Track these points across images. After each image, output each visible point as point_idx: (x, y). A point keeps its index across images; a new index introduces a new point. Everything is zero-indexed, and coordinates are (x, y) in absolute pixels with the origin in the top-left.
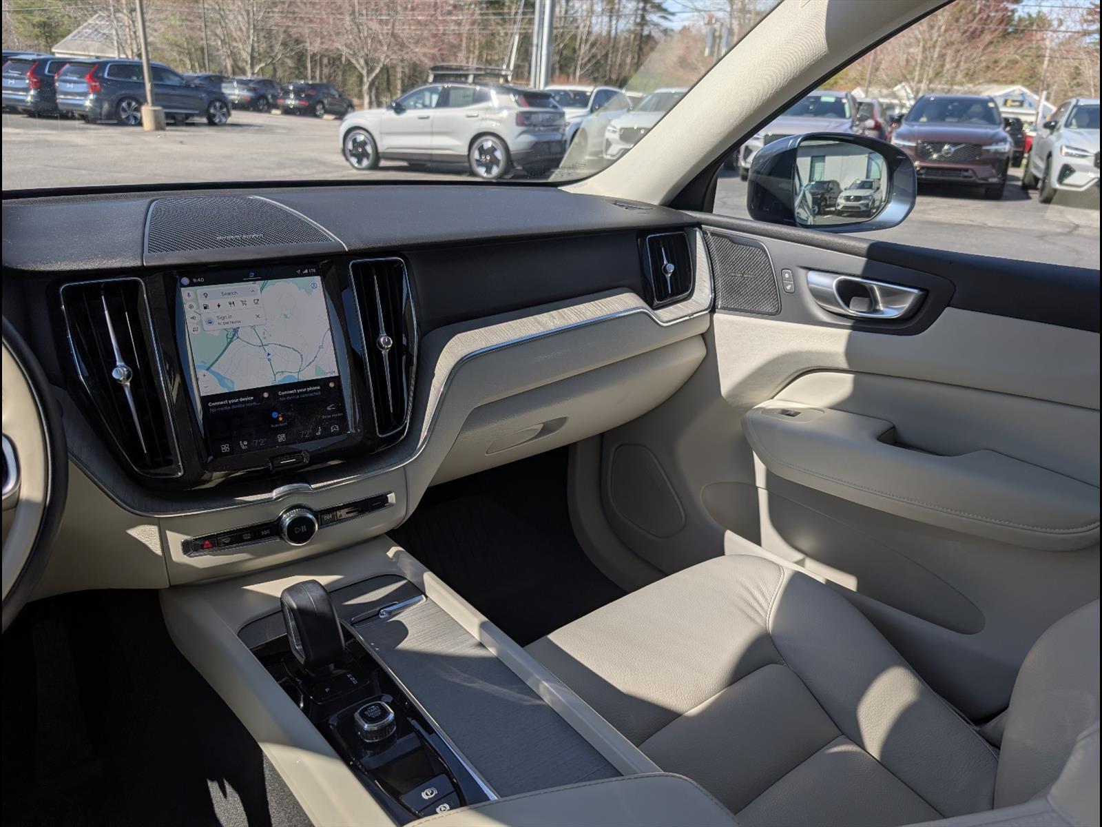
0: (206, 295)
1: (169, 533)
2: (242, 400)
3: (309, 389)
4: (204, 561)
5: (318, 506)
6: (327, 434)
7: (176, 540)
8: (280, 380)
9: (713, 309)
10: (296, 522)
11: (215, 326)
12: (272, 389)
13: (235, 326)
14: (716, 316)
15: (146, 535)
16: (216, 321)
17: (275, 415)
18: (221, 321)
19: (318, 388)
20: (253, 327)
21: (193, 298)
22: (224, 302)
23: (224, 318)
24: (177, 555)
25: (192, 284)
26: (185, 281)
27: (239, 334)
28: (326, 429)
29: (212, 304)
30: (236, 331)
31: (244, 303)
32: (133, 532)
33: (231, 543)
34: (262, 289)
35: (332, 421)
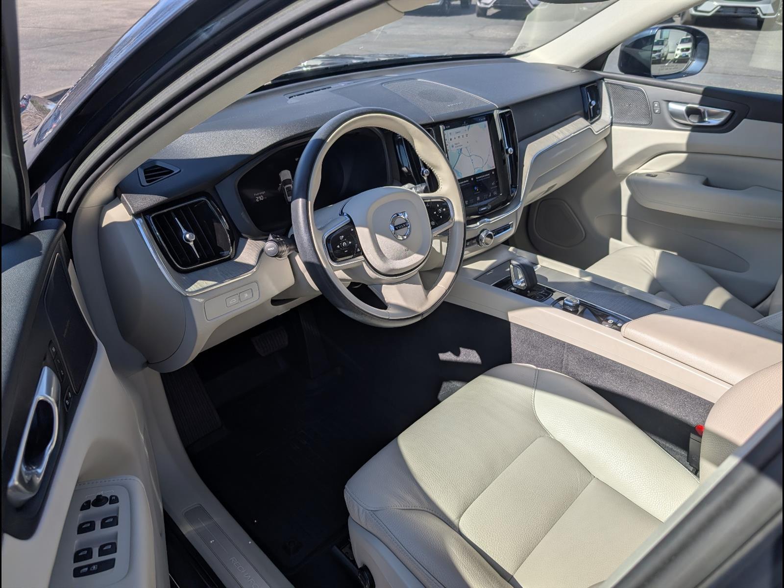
0: (450, 134)
2: (465, 182)
3: (486, 175)
6: (493, 196)
8: (476, 172)
9: (611, 124)
11: (454, 148)
12: (474, 176)
13: (460, 147)
14: (613, 127)
16: (455, 146)
17: (475, 188)
18: (456, 146)
19: (489, 175)
21: (447, 136)
22: (456, 136)
23: (457, 144)
25: (446, 129)
28: (492, 194)
29: (453, 138)
30: (461, 150)
31: (463, 136)
34: (468, 129)
35: (494, 190)
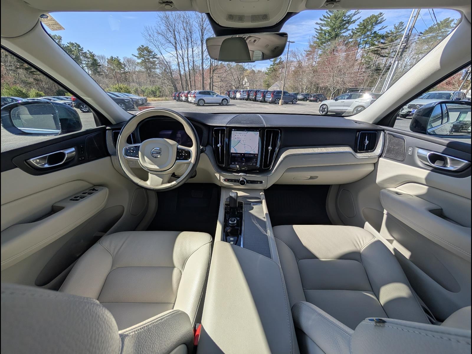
0: (236, 133)
1: (221, 176)
2: (238, 155)
3: (251, 155)
4: (226, 183)
5: (247, 179)
6: (252, 165)
7: (222, 178)
8: (246, 152)
9: (380, 156)
10: (242, 181)
11: (236, 139)
12: (244, 154)
13: (240, 140)
14: (381, 158)
15: (217, 175)
17: (243, 159)
19: (253, 155)
20: (243, 141)
21: (234, 133)
22: (239, 135)
23: (238, 138)
24: (222, 181)
25: (234, 131)
26: (233, 130)
27: (241, 141)
29: (237, 135)
30: (240, 141)
31: (243, 135)
32: (215, 174)
33: (230, 181)
34: (247, 133)
35: (254, 163)
